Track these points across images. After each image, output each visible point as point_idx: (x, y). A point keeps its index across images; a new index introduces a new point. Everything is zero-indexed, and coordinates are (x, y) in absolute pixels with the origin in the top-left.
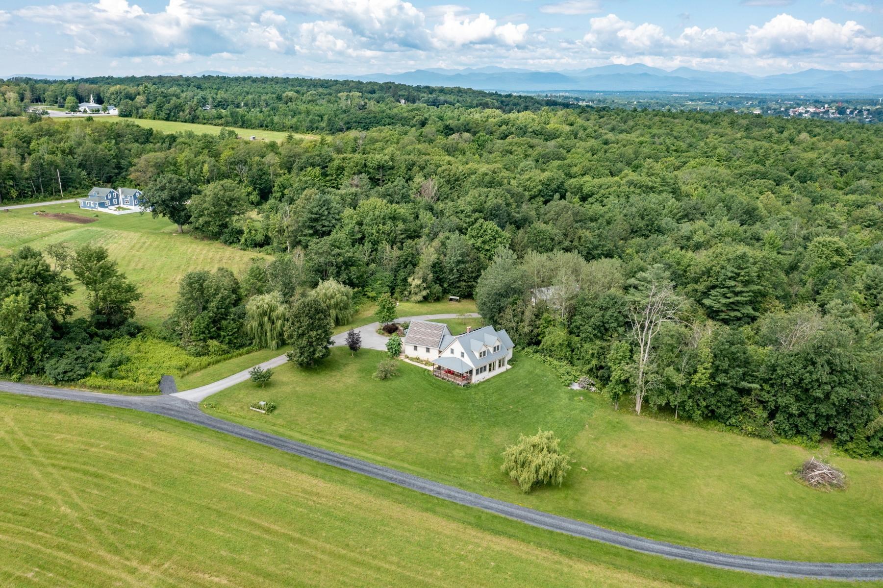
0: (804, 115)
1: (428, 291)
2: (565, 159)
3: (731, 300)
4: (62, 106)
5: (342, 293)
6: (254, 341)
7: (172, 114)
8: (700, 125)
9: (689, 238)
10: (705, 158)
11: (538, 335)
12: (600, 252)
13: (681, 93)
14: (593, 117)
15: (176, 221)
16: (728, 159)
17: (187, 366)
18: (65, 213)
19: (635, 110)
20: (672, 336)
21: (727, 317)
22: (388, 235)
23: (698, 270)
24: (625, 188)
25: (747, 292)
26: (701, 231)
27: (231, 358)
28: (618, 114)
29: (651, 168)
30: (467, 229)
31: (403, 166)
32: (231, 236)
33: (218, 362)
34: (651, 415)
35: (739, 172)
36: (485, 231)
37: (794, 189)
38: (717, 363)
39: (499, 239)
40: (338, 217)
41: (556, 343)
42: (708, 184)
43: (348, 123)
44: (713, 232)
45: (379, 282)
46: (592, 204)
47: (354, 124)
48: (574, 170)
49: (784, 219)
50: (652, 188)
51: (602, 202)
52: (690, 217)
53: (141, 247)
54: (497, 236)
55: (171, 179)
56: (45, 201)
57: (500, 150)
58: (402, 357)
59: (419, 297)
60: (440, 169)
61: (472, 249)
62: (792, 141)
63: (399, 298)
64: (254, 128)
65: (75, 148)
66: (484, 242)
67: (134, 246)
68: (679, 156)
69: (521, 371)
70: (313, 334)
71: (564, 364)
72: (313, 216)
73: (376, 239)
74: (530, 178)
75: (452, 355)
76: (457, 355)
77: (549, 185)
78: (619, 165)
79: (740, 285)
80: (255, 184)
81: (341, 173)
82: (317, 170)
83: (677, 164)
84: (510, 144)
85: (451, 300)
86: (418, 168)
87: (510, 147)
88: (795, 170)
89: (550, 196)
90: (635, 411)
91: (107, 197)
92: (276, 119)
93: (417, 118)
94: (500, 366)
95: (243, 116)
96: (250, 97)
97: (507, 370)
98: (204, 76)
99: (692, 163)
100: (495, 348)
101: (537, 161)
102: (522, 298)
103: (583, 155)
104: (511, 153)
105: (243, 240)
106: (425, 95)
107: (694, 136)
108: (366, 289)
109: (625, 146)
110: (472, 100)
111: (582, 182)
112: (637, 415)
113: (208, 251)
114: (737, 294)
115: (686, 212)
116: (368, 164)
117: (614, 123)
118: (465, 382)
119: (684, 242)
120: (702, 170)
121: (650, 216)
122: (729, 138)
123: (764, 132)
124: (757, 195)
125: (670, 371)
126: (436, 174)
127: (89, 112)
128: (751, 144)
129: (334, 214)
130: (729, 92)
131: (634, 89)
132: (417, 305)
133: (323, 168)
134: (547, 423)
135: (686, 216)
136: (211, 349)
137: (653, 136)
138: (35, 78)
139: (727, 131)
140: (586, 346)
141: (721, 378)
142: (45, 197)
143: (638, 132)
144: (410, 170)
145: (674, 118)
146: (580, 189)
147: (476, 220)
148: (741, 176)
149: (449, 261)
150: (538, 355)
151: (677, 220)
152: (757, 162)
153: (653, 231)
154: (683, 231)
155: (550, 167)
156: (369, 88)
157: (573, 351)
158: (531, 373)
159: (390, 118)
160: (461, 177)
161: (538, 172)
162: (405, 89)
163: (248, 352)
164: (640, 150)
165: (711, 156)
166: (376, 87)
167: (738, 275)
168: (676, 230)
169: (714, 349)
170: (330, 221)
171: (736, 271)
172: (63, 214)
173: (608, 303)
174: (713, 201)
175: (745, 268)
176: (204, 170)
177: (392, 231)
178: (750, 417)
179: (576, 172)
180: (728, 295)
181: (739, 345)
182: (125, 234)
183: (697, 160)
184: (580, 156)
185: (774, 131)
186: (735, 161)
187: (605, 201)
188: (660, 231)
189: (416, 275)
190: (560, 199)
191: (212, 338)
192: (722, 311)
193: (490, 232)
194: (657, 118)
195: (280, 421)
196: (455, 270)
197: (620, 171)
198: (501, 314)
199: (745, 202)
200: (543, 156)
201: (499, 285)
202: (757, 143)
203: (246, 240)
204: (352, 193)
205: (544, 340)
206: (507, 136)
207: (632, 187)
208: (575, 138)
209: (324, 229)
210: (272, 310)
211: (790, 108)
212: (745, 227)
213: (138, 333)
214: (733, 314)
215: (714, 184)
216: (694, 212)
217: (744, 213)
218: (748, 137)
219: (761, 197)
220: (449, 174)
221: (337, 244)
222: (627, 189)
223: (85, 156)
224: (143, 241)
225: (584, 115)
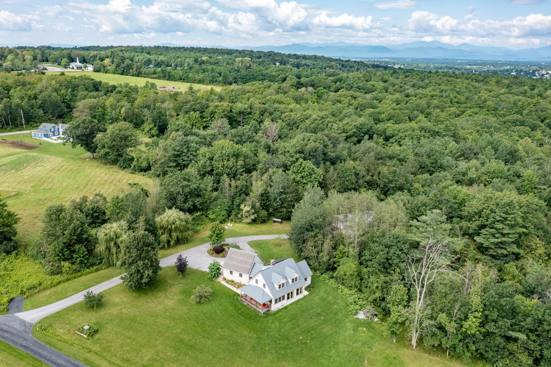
0: (545, 76)
1: (256, 215)
2: (376, 108)
3: (499, 240)
4: (59, 64)
5: (181, 220)
6: (104, 261)
7: (125, 71)
8: (475, 83)
9: (464, 174)
10: (478, 109)
11: (334, 263)
12: (393, 185)
13: (463, 60)
14: (401, 77)
15: (88, 151)
16: (496, 109)
17: (40, 284)
18: (19, 141)
19: (430, 72)
20: (445, 285)
21: (495, 254)
22: (231, 168)
23: (471, 211)
24: (417, 132)
25: (513, 234)
26: (474, 169)
27: (80, 276)
28: (418, 75)
29: (438, 116)
30: (290, 166)
31: (258, 112)
32: (124, 163)
33: (68, 280)
34: (425, 351)
35: (503, 120)
36: (303, 169)
37: (545, 134)
38: (487, 312)
39: (314, 175)
40: (195, 154)
41: (348, 274)
42: (480, 129)
43: (236, 79)
44: (483, 170)
45: (219, 207)
46: (393, 143)
47: (239, 79)
48: (382, 116)
49: (539, 159)
50: (437, 133)
51: (400, 142)
52: (466, 156)
53: (59, 170)
54: (312, 173)
55: (85, 120)
56: (11, 131)
57: (333, 100)
58: (220, 279)
59: (249, 220)
60: (283, 115)
61: (292, 183)
62: (541, 95)
63: (234, 219)
64: (176, 81)
65: (38, 95)
66: (302, 177)
67: (54, 169)
68: (459, 107)
69: (316, 298)
70: (140, 263)
71: (354, 292)
72: (176, 153)
73: (221, 172)
74: (348, 123)
75: (256, 285)
76: (260, 285)
77: (361, 129)
78: (416, 112)
79: (507, 228)
80: (155, 122)
81: (213, 116)
82: (197, 114)
83: (458, 112)
84: (340, 96)
85: (275, 221)
86: (268, 114)
87: (340, 98)
88: (545, 119)
89: (362, 136)
90: (411, 344)
91: (50, 130)
92: (190, 75)
93: (281, 76)
94: (297, 294)
95: (169, 73)
96: (179, 59)
97: (305, 297)
98: (155, 46)
99: (469, 112)
100: (293, 280)
101: (357, 109)
102: (322, 232)
103: (390, 105)
104: (340, 102)
105: (133, 166)
106: (292, 60)
107: (470, 91)
108: (208, 213)
109: (421, 98)
110: (323, 64)
111: (386, 127)
112: (413, 349)
113: (106, 174)
114: (503, 235)
115: (462, 153)
116: (233, 110)
117: (415, 81)
118: (265, 310)
119: (461, 177)
120: (476, 117)
121: (435, 157)
122: (496, 93)
123: (521, 89)
124: (517, 138)
125: (443, 317)
126: (280, 119)
127: (75, 68)
128: (512, 98)
129: (192, 151)
130: (494, 60)
131: (432, 57)
132: (247, 226)
133: (201, 112)
134: (330, 357)
135: (463, 155)
136: (64, 270)
137: (442, 91)
138: (53, 46)
139: (494, 88)
140: (372, 278)
141: (490, 327)
142: (12, 128)
143: (431, 88)
144: (262, 115)
145: (457, 78)
146: (384, 131)
147: (297, 159)
148: (505, 123)
149: (274, 191)
150: (332, 281)
151: (456, 158)
152: (516, 113)
153: (437, 168)
154: (460, 168)
155: (365, 113)
156: (258, 55)
157: (362, 279)
158: (324, 300)
159: (263, 75)
160: (298, 121)
161: (355, 117)
162: (280, 56)
163: (97, 270)
164: (432, 101)
165: (482, 107)
166: (262, 55)
167: (506, 219)
168: (455, 166)
169: (484, 300)
170: (188, 157)
171: (504, 215)
172: (18, 142)
173: (392, 242)
174: (484, 144)
175: (512, 214)
176: (122, 112)
177: (234, 166)
178: (516, 361)
179: (383, 118)
180: (497, 236)
181: (508, 299)
182: (52, 158)
183: (472, 110)
184: (388, 105)
185: (528, 89)
186: (500, 111)
187: (403, 141)
188: (442, 168)
189: (247, 203)
190: (369, 139)
191: (65, 260)
192: (491, 248)
193: (307, 169)
194: (445, 78)
195: (96, 348)
196: (278, 200)
197: (416, 117)
198: (304, 245)
199: (509, 145)
200: (362, 105)
201: (303, 221)
202: (516, 97)
203: (134, 167)
204: (212, 134)
205: (339, 268)
206: (340, 89)
207: (423, 131)
208: (386, 92)
209: (184, 163)
210: (117, 237)
211: (536, 71)
212: (509, 166)
213: (13, 251)
214: (500, 251)
215: (485, 129)
216: (469, 152)
217: (508, 154)
218: (509, 93)
219: (521, 141)
220: (289, 119)
221: (187, 177)
222: (419, 133)
223: (43, 100)
224: (63, 165)
225: (395, 75)
